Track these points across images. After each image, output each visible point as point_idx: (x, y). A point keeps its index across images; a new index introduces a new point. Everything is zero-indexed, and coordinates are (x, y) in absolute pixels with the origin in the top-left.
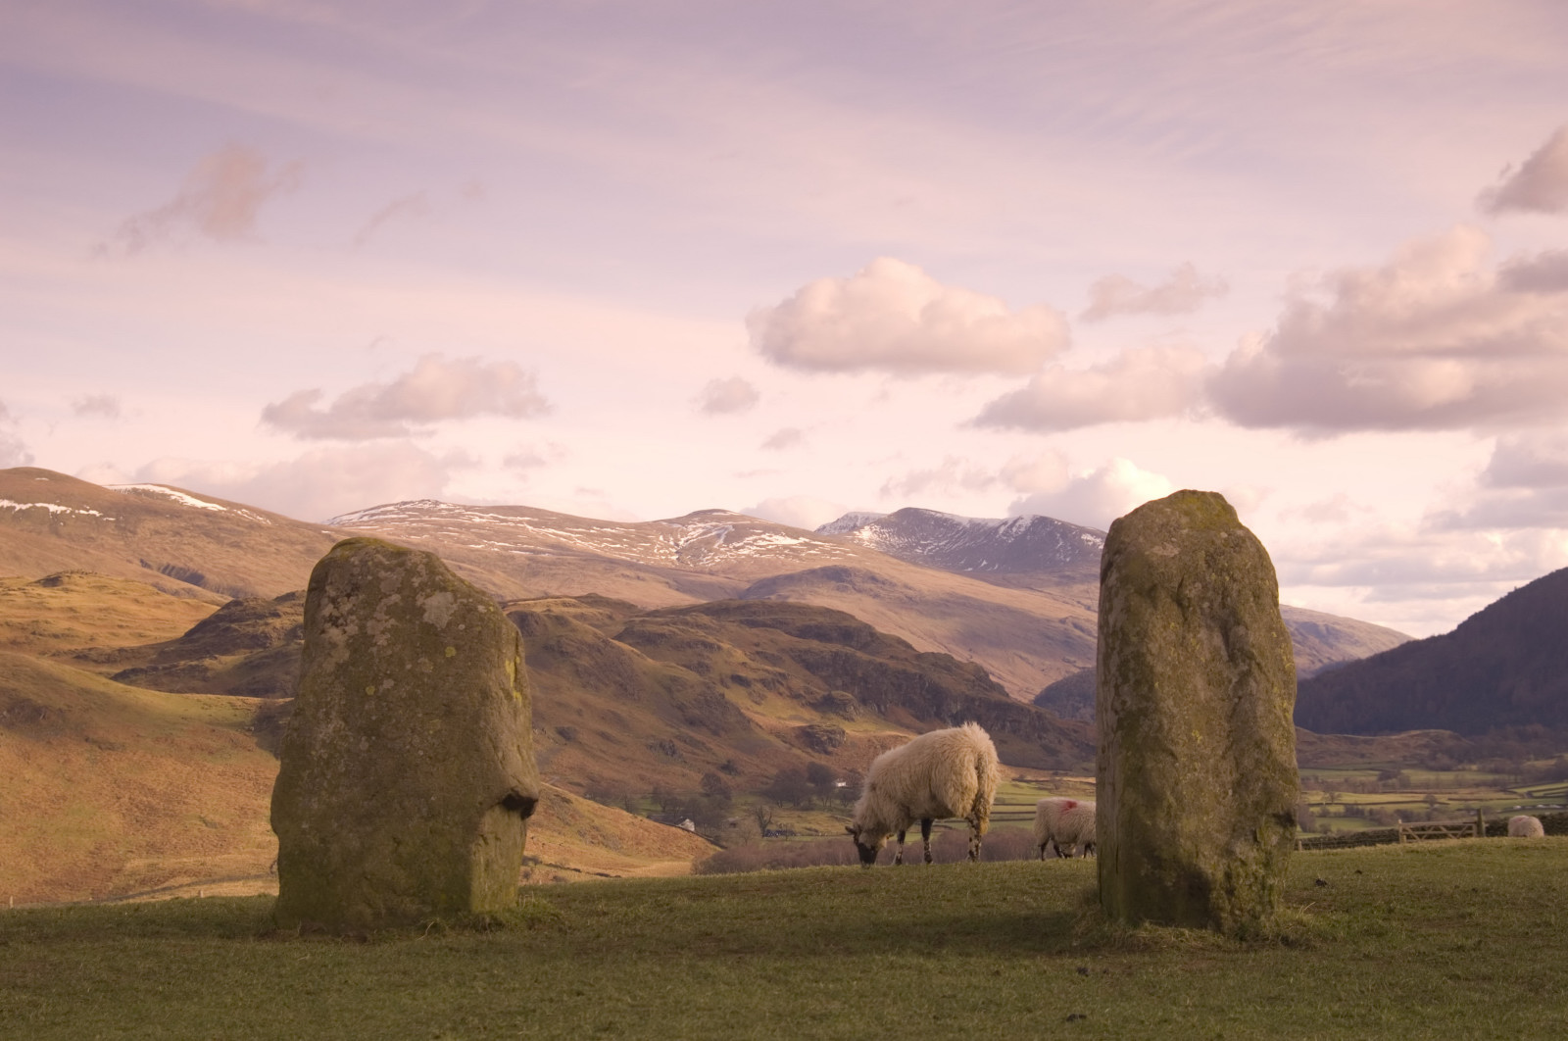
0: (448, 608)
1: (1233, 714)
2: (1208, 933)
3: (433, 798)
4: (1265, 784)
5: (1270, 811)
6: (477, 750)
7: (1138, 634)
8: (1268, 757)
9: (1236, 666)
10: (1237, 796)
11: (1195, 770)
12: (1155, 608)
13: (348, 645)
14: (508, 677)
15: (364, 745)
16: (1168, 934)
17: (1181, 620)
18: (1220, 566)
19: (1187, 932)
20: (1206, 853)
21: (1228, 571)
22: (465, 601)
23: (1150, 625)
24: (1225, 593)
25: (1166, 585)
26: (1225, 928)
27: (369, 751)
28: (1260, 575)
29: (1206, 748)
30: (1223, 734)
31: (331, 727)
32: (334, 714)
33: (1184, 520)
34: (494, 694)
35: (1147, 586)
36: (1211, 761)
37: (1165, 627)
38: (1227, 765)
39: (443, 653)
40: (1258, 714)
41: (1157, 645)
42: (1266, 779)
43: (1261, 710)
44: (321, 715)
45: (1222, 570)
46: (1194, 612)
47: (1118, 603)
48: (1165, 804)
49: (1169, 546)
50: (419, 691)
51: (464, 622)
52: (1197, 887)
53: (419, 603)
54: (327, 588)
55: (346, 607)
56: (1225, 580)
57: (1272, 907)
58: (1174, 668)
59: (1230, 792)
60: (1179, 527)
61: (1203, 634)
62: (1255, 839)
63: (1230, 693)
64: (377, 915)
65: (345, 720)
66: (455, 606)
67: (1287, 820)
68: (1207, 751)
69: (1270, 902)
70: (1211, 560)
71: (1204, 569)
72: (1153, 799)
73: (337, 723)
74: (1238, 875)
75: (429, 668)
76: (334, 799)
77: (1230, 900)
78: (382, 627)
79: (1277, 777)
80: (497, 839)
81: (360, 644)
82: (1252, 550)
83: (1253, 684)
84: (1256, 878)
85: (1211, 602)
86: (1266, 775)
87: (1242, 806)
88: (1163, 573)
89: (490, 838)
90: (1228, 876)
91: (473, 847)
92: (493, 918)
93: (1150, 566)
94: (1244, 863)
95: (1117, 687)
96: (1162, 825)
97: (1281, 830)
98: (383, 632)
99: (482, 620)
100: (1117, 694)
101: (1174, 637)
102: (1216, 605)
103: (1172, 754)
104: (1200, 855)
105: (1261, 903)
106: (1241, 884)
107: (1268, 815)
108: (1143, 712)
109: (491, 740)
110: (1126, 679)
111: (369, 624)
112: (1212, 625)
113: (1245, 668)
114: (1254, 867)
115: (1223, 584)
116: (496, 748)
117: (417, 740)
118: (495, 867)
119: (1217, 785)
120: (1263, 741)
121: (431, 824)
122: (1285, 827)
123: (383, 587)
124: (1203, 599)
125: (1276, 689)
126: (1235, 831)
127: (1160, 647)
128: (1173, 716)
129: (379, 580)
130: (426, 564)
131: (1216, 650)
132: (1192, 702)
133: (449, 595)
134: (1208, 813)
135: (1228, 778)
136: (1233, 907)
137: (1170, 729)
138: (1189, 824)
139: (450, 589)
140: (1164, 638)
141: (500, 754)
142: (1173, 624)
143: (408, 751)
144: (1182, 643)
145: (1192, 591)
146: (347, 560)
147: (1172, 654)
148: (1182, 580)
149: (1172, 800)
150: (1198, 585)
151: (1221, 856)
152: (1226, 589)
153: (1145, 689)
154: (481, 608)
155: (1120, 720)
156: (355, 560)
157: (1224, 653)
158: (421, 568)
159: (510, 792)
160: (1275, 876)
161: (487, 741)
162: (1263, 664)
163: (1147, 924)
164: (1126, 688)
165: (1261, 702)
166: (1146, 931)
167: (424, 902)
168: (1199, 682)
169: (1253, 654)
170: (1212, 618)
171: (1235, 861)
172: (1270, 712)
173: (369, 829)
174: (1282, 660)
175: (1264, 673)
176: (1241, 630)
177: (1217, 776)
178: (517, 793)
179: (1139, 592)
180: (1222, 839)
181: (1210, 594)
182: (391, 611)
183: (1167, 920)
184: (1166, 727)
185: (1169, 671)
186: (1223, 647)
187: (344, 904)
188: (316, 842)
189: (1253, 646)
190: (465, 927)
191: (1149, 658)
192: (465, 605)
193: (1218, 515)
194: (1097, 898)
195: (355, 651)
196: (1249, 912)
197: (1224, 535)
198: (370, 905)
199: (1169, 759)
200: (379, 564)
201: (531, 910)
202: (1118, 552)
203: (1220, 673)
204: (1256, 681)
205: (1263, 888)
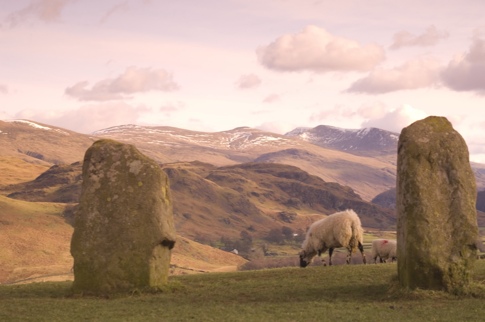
0: (139, 167)
1: (451, 205)
2: (442, 292)
3: (134, 242)
4: (465, 233)
5: (467, 243)
6: (151, 222)
7: (413, 174)
8: (466, 222)
9: (452, 186)
10: (453, 238)
11: (436, 227)
12: (420, 163)
13: (100, 182)
14: (163, 193)
15: (107, 221)
16: (426, 292)
17: (430, 168)
18: (446, 146)
19: (434, 292)
20: (441, 260)
21: (449, 148)
22: (145, 164)
23: (418, 170)
24: (448, 157)
25: (424, 154)
26: (449, 290)
27: (108, 223)
28: (462, 149)
29: (440, 218)
30: (447, 213)
31: (94, 214)
32: (95, 209)
33: (431, 128)
34: (158, 200)
35: (416, 154)
36: (443, 224)
37: (424, 171)
38: (449, 225)
39: (137, 185)
40: (462, 205)
41: (420, 178)
42: (465, 231)
43: (462, 203)
44: (90, 209)
45: (446, 148)
46: (435, 165)
47: (405, 161)
48: (424, 241)
49: (425, 138)
50: (128, 200)
51: (145, 172)
52: (438, 274)
53: (127, 165)
54: (92, 159)
55: (99, 167)
56: (448, 152)
57: (468, 282)
58: (428, 187)
59: (451, 236)
60: (429, 131)
61: (439, 173)
62: (461, 255)
63: (450, 196)
64: (113, 288)
65: (99, 211)
66: (142, 166)
67: (473, 247)
68: (441, 220)
69: (467, 280)
70: (442, 144)
71: (439, 147)
72: (419, 239)
73: (96, 212)
74: (454, 269)
75: (132, 190)
76: (95, 243)
77: (451, 279)
78: (113, 175)
79: (469, 230)
80: (160, 257)
81: (105, 181)
82: (459, 139)
83: (459, 193)
84: (461, 270)
85: (442, 160)
86: (465, 229)
87: (455, 242)
88: (422, 149)
89: (157, 257)
90: (450, 269)
91: (150, 261)
92: (159, 289)
93: (417, 146)
94: (456, 264)
95: (404, 195)
96: (423, 249)
97: (471, 251)
98: (114, 176)
99: (152, 171)
100: (405, 197)
101: (427, 175)
102: (444, 162)
103: (427, 221)
104: (439, 261)
105: (463, 280)
106: (455, 272)
107: (466, 245)
108: (415, 205)
109: (157, 218)
110: (408, 192)
111: (108, 173)
112: (443, 169)
113: (456, 187)
114: (461, 266)
115: (447, 153)
116: (159, 222)
117: (127, 219)
118: (159, 268)
119: (445, 233)
120: (463, 216)
121: (133, 252)
122: (473, 250)
123: (113, 159)
124: (439, 159)
125: (468, 195)
126: (453, 251)
127: (422, 179)
128: (427, 206)
129: (111, 156)
130: (130, 150)
131: (444, 179)
132: (435, 200)
133: (139, 162)
134: (441, 245)
135: (449, 231)
136: (452, 282)
137: (426, 211)
138: (434, 249)
139: (140, 159)
140: (423, 175)
141: (160, 224)
142: (427, 169)
143: (124, 223)
144: (431, 177)
145: (435, 156)
146: (99, 148)
147: (426, 181)
148: (431, 152)
149: (427, 239)
150: (437, 154)
151: (447, 261)
152: (448, 155)
153: (416, 196)
154: (152, 167)
155: (406, 208)
156: (102, 148)
157: (447, 181)
158: (128, 151)
159: (164, 239)
160: (469, 269)
161: (155, 219)
162: (463, 185)
163: (418, 289)
164: (408, 195)
165: (462, 200)
166: (417, 291)
167: (131, 283)
168: (438, 192)
169: (459, 181)
170: (443, 167)
171: (453, 263)
172: (466, 204)
173: (109, 254)
174: (471, 183)
175: (464, 189)
176: (454, 172)
177: (445, 230)
178: (167, 239)
179: (413, 157)
180: (447, 255)
181: (442, 157)
182: (117, 168)
183: (425, 286)
184: (424, 210)
185: (425, 188)
186: (447, 178)
187: (100, 283)
188: (88, 259)
189: (459, 178)
190: (148, 292)
191: (417, 183)
192: (146, 165)
193: (445, 126)
194: (398, 278)
195: (102, 184)
196: (458, 284)
197: (447, 134)
198: (110, 284)
199: (426, 223)
200: (112, 150)
201: (173, 285)
202: (405, 141)
203: (446, 189)
204: (461, 192)
205: (464, 274)
